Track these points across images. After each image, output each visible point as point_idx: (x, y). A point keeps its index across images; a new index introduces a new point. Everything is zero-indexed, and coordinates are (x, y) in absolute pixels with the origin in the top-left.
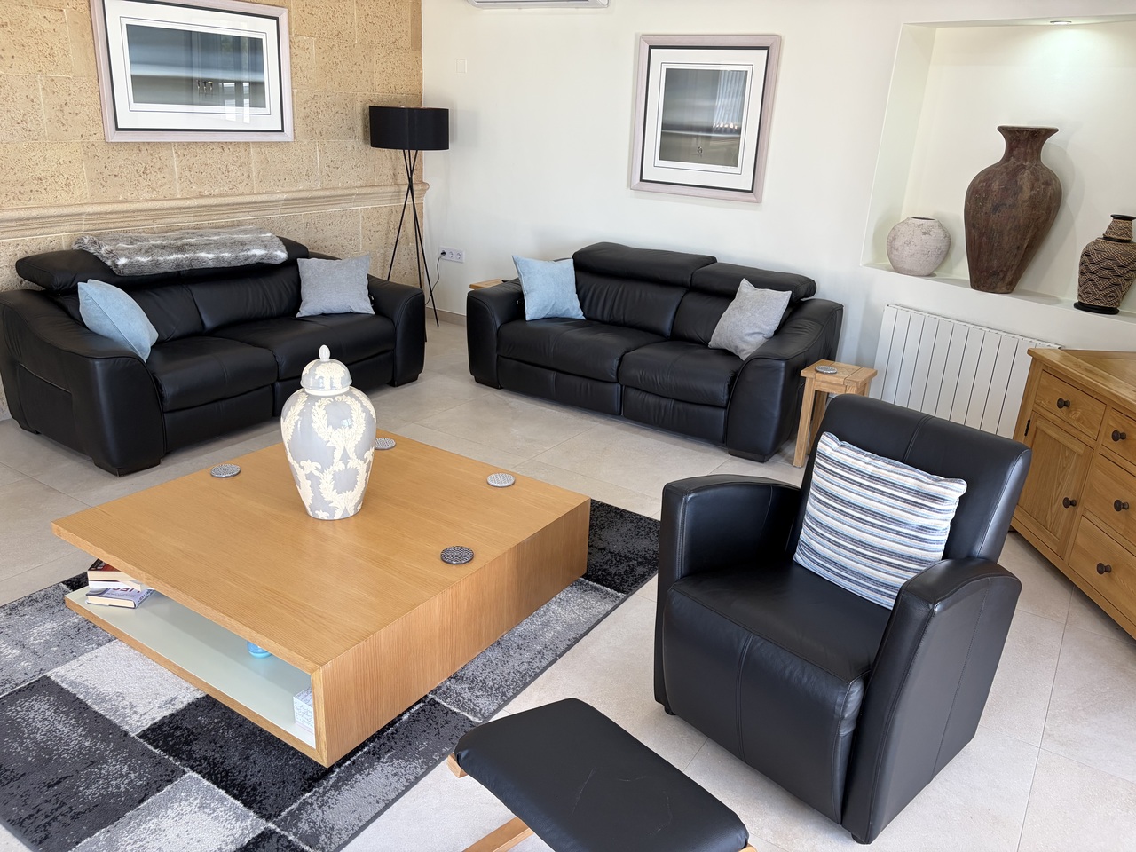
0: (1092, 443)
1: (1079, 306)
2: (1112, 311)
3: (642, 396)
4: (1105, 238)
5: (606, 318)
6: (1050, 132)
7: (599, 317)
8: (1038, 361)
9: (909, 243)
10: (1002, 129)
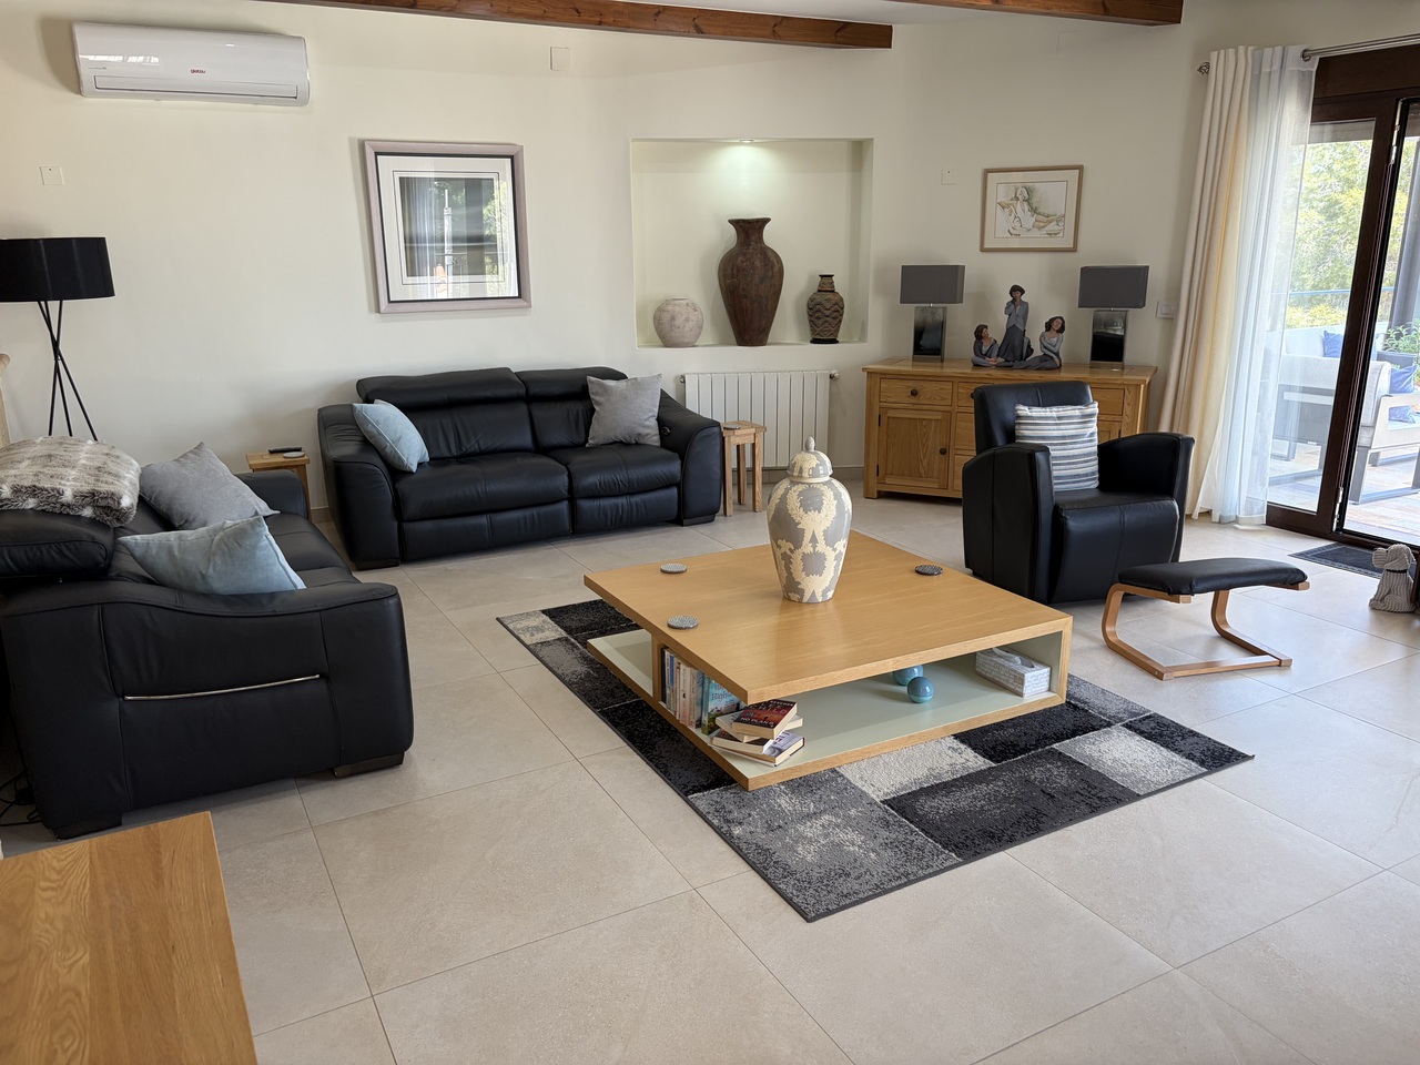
0: (948, 408)
1: (815, 341)
2: (834, 341)
3: (596, 503)
4: (819, 291)
5: (454, 452)
6: (765, 221)
7: (447, 454)
8: (871, 374)
9: (687, 320)
10: (730, 221)
